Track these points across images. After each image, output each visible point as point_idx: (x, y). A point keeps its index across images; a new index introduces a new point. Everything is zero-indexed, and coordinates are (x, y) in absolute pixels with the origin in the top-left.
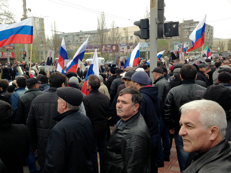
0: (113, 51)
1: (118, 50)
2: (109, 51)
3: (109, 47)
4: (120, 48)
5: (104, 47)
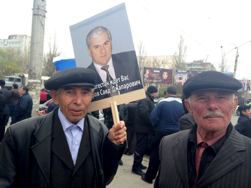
0: (162, 81)
1: (171, 79)
2: (157, 80)
3: (156, 73)
4: (176, 78)
5: (148, 72)
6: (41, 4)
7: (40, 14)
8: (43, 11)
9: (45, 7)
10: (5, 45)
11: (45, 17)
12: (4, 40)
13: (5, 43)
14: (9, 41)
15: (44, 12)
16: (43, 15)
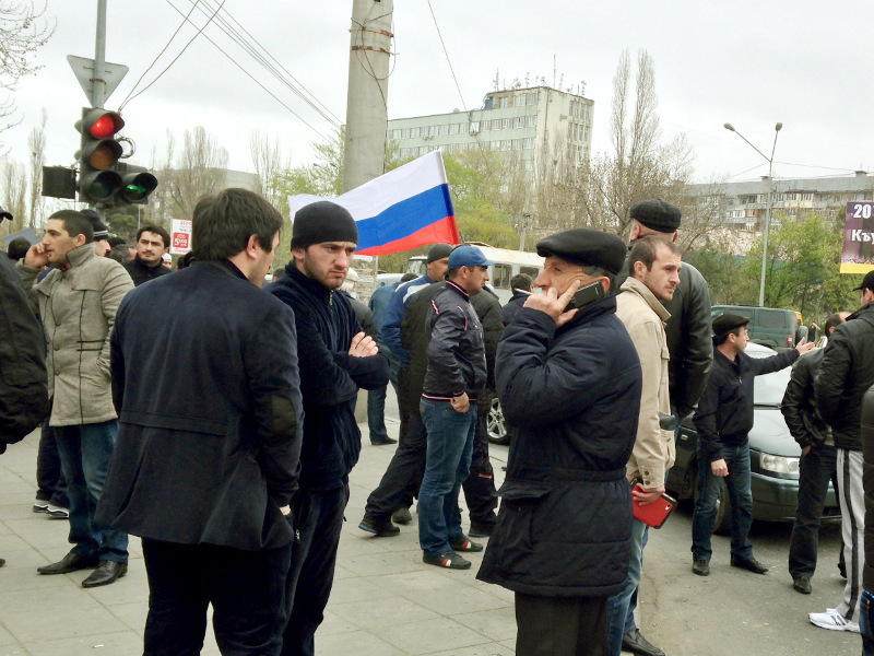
6: (370, 12)
7: (367, 44)
8: (378, 35)
9: (386, 19)
10: (475, 134)
11: (389, 54)
12: (471, 113)
13: (475, 127)
14: (488, 115)
15: (383, 38)
16: (377, 47)
